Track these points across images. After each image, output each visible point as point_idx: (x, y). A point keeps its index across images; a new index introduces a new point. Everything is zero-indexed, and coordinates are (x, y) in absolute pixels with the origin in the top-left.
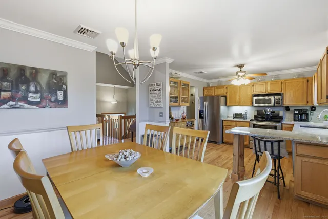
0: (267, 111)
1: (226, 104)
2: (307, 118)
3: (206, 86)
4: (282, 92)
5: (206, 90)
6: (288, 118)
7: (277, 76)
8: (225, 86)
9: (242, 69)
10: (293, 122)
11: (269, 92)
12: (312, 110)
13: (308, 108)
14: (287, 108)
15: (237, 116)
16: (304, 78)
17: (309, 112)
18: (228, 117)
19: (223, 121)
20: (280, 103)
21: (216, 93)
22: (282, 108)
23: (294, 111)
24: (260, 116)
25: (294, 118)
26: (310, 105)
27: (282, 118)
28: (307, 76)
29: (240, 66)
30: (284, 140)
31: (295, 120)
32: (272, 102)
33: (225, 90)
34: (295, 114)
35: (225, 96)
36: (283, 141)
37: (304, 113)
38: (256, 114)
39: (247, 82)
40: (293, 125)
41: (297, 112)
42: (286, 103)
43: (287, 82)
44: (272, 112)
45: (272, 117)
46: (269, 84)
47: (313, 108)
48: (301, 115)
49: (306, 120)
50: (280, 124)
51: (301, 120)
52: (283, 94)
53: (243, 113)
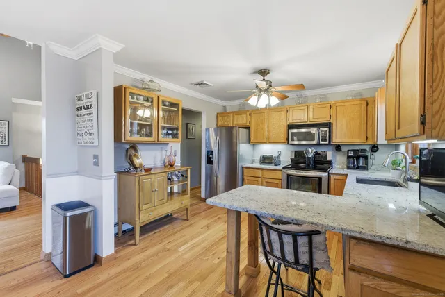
0: (309, 151)
1: (249, 141)
2: (367, 164)
3: (220, 110)
4: (331, 121)
5: (220, 118)
6: (339, 164)
7: (323, 97)
8: (248, 111)
9: (266, 78)
10: (346, 171)
11: (311, 121)
12: (372, 151)
13: (367, 148)
14: (338, 148)
15: (266, 159)
16: (362, 99)
17: (368, 154)
18: (253, 161)
19: (243, 168)
20: (327, 140)
21: (235, 123)
22: (331, 147)
23: (348, 153)
24: (299, 160)
25: (348, 163)
26: (370, 142)
27: (330, 163)
28: (367, 95)
29: (263, 73)
30: (322, 230)
31: (349, 168)
32: (316, 137)
33: (249, 117)
34: (349, 157)
35: (248, 128)
36: (318, 233)
37: (363, 156)
38: (293, 157)
39: (275, 101)
40: (346, 175)
41: (351, 154)
42: (337, 139)
43: (337, 105)
44: (317, 154)
45: (316, 162)
46: (311, 107)
47: (375, 148)
48: (358, 158)
49: (365, 168)
50: (327, 174)
51: (358, 168)
52: (332, 124)
53: (275, 154)
